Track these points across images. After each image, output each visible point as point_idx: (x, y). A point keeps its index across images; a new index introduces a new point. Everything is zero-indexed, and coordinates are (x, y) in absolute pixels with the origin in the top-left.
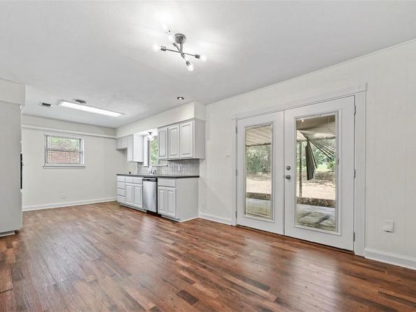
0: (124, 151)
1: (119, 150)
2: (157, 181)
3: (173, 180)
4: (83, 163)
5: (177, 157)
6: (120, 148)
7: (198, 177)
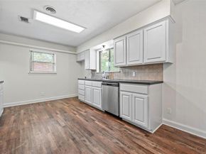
0: (82, 62)
1: (78, 62)
2: (118, 86)
3: (145, 87)
4: (55, 71)
5: (140, 62)
6: (79, 60)
7: (162, 82)
